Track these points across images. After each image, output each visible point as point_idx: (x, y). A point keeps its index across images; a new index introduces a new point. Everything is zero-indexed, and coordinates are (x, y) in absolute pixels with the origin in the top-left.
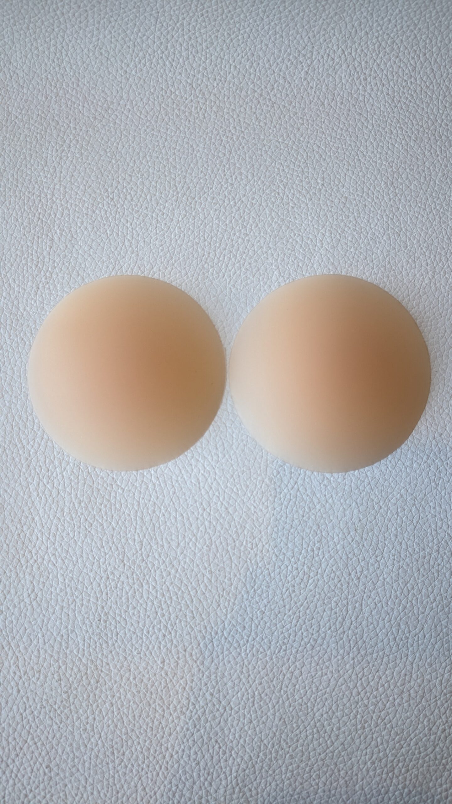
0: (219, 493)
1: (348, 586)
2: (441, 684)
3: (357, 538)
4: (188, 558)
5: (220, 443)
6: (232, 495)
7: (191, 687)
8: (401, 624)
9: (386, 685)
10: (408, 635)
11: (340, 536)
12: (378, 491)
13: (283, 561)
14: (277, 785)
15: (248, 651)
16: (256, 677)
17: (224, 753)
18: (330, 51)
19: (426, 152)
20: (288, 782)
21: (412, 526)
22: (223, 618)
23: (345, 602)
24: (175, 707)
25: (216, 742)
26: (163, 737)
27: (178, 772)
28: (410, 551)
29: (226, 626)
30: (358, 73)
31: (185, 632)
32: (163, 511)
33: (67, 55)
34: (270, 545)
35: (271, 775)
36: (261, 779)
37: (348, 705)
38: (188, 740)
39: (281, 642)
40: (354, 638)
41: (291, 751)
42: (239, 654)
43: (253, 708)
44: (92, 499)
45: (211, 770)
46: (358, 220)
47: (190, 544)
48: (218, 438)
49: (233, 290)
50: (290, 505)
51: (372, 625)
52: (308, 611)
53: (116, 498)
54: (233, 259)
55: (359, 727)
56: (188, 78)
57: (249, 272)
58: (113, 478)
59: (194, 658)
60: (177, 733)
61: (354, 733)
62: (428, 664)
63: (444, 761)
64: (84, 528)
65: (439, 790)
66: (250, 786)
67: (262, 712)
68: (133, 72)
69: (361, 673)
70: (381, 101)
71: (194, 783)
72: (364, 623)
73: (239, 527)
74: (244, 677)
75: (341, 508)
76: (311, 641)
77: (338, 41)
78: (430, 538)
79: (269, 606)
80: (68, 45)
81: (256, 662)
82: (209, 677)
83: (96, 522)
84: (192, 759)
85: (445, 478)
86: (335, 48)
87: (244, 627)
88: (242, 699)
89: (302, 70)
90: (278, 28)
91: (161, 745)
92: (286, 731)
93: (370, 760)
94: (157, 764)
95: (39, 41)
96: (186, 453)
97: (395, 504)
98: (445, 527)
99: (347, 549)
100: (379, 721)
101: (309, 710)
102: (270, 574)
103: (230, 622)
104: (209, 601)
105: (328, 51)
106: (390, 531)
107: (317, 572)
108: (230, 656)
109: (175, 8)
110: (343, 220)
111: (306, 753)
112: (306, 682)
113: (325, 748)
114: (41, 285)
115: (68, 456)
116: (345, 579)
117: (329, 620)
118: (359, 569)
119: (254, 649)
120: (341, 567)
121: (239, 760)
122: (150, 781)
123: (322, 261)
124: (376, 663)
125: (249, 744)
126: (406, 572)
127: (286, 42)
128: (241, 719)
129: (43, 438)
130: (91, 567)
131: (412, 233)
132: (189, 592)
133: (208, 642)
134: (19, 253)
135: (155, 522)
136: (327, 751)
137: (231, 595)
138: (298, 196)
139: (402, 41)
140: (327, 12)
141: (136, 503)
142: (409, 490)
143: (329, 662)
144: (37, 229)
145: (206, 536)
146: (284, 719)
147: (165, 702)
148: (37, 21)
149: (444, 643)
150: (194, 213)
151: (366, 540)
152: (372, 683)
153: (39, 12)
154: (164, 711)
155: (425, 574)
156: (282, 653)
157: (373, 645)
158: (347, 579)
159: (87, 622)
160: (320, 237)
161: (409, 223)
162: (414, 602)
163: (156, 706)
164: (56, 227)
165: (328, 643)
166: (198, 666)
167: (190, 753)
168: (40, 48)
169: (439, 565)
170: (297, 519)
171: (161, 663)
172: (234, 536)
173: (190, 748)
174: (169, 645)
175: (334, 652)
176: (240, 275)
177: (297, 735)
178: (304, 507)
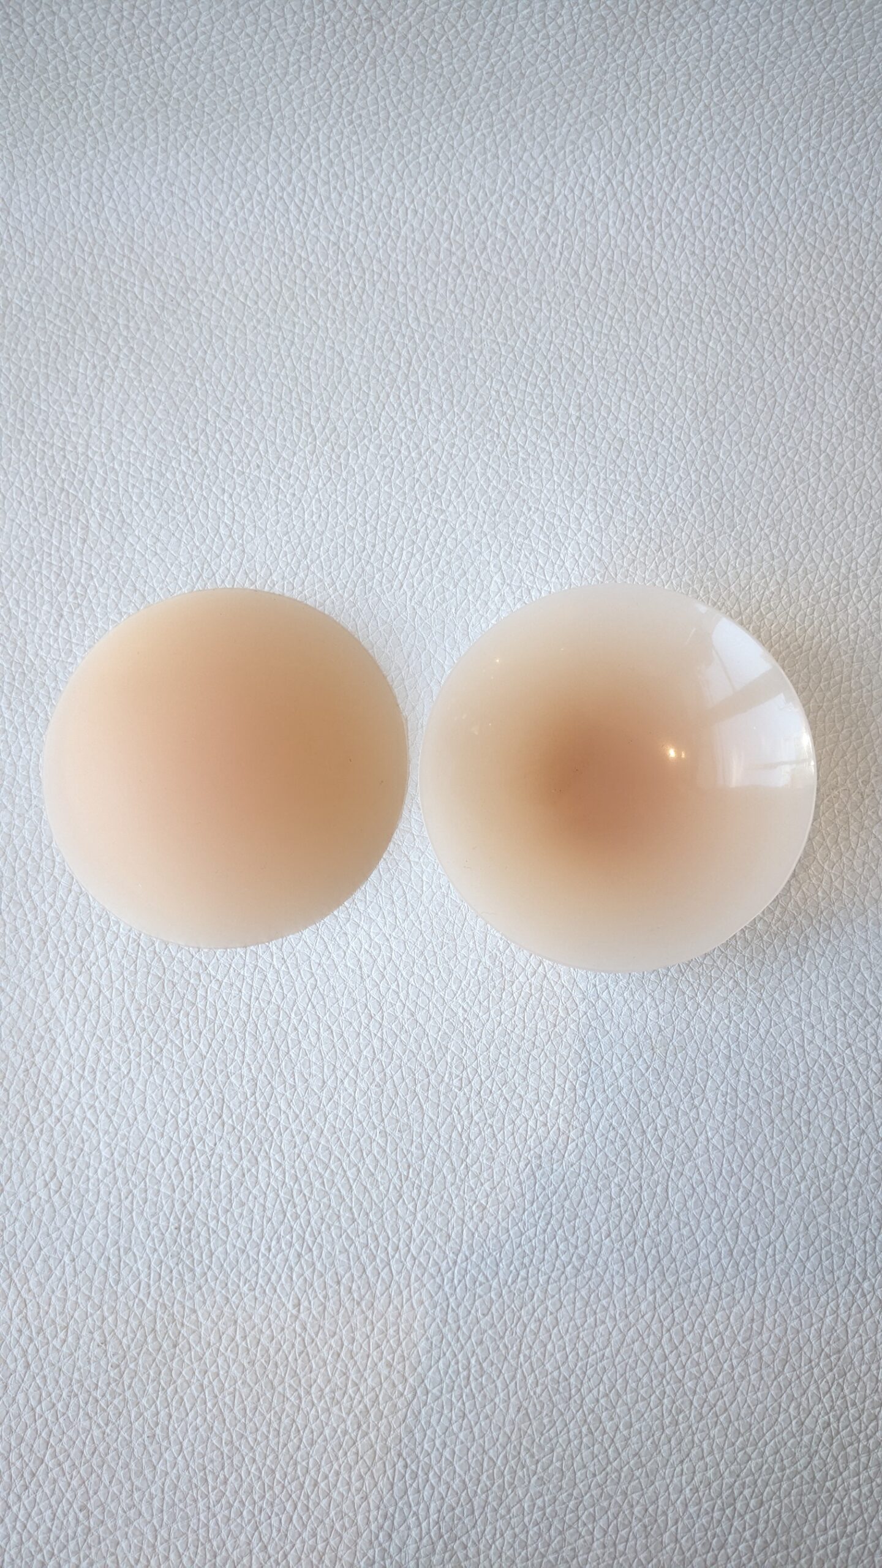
0: (398, 985)
1: (640, 1155)
2: (820, 1336)
3: (657, 1064)
4: (341, 1109)
5: (399, 892)
6: (423, 989)
7: (351, 1351)
8: (742, 1225)
9: (716, 1341)
10: (754, 1245)
11: (624, 1061)
12: (693, 975)
13: (518, 1111)
14: (515, 1536)
15: (456, 1281)
16: (471, 1331)
17: (415, 1476)
18: (584, 181)
19: (766, 356)
20: (535, 1529)
21: (757, 1040)
22: (409, 1220)
23: (635, 1185)
24: (322, 1390)
25: (400, 1455)
26: (299, 1447)
27: (328, 1514)
28: (755, 1086)
29: (415, 1234)
30: (637, 216)
31: (337, 1248)
32: (294, 1021)
33: (110, 197)
34: (493, 1080)
35: (502, 1517)
36: (485, 1525)
37: (645, 1380)
38: (346, 1454)
39: (516, 1263)
40: (654, 1252)
41: (539, 1469)
42: (440, 1287)
43: (467, 1390)
44: (162, 1001)
45: (391, 1510)
46: (645, 480)
47: (346, 1082)
48: (395, 883)
49: (419, 611)
50: (530, 1006)
51: (688, 1228)
52: (567, 1204)
53: (206, 998)
54: (418, 556)
55: (667, 1421)
56: (331, 232)
57: (447, 578)
58: (201, 962)
59: (355, 1295)
60: (325, 1440)
61: (657, 1434)
62: (794, 1300)
63: (828, 1484)
64: (148, 1056)
65: (821, 1539)
66: (464, 1539)
67: (485, 1396)
68: (231, 224)
69: (669, 1320)
70: (681, 266)
71: (359, 1535)
72: (673, 1223)
73: (435, 1049)
74: (450, 1330)
75: (625, 1009)
76: (574, 1259)
77: (598, 161)
78: (792, 1061)
79: (493, 1195)
80: (111, 179)
81: (471, 1302)
82: (384, 1332)
83: (169, 1044)
84: (353, 1489)
85: (817, 949)
86: (594, 174)
87: (449, 1236)
88: (446, 1373)
89: (536, 214)
90: (488, 142)
91: (296, 1464)
92: (529, 1432)
93: (688, 1484)
94: (287, 1500)
95: (60, 174)
96: (336, 913)
97: (726, 999)
98: (818, 1041)
99: (638, 1085)
100: (705, 1409)
101: (573, 1392)
102: (494, 1136)
103: (422, 1227)
104: (381, 1188)
105: (580, 180)
106: (716, 1049)
107: (583, 1130)
108: (424, 1291)
109: (302, 112)
110: (616, 481)
111: (568, 1474)
112: (567, 1338)
113: (604, 1463)
114: (66, 609)
115: (117, 923)
116: (635, 1141)
117: (607, 1219)
118: (660, 1122)
119: (468, 1278)
120: (628, 1119)
121: (442, 1489)
122: (275, 1534)
123: (580, 555)
124: (696, 1299)
125: (461, 1459)
126: (748, 1125)
127: (505, 166)
128: (446, 1412)
129: (70, 891)
130: (161, 1129)
131: (744, 502)
132: (345, 1172)
133: (381, 1266)
134: (26, 553)
135: (279, 1043)
136: (608, 1469)
137: (422, 1175)
138: (534, 439)
139: (714, 158)
140: (575, 111)
141: (244, 1008)
142: (750, 973)
143: (608, 1299)
144: (59, 508)
145: (376, 1067)
146: (526, 1409)
147: (303, 1381)
148: (55, 140)
149: (824, 1258)
150: (344, 474)
151: (673, 1066)
152: (689, 1338)
153: (59, 124)
154: (300, 1398)
155: (783, 1128)
156: (520, 1284)
157: (690, 1264)
158: (638, 1141)
159: (154, 1232)
160: (574, 512)
161: (737, 483)
162: (764, 1182)
163: (284, 1389)
164: (93, 505)
165: (606, 1263)
166: (363, 1312)
167: (350, 1477)
168: (62, 186)
169: (810, 1111)
170: (543, 1030)
171: (294, 1306)
172: (427, 1066)
173: (350, 1469)
174: (308, 1273)
175: (617, 1280)
176: (430, 584)
177: (551, 1440)
178: (556, 1009)
